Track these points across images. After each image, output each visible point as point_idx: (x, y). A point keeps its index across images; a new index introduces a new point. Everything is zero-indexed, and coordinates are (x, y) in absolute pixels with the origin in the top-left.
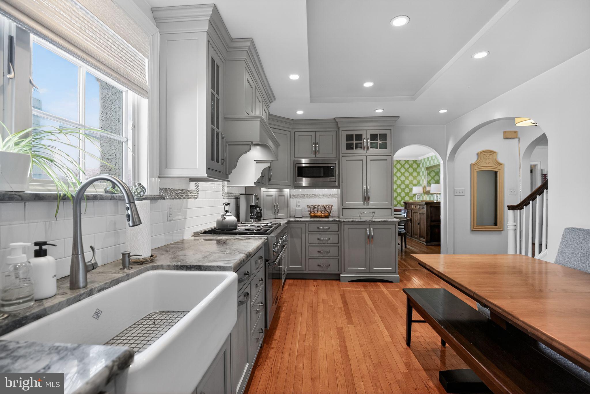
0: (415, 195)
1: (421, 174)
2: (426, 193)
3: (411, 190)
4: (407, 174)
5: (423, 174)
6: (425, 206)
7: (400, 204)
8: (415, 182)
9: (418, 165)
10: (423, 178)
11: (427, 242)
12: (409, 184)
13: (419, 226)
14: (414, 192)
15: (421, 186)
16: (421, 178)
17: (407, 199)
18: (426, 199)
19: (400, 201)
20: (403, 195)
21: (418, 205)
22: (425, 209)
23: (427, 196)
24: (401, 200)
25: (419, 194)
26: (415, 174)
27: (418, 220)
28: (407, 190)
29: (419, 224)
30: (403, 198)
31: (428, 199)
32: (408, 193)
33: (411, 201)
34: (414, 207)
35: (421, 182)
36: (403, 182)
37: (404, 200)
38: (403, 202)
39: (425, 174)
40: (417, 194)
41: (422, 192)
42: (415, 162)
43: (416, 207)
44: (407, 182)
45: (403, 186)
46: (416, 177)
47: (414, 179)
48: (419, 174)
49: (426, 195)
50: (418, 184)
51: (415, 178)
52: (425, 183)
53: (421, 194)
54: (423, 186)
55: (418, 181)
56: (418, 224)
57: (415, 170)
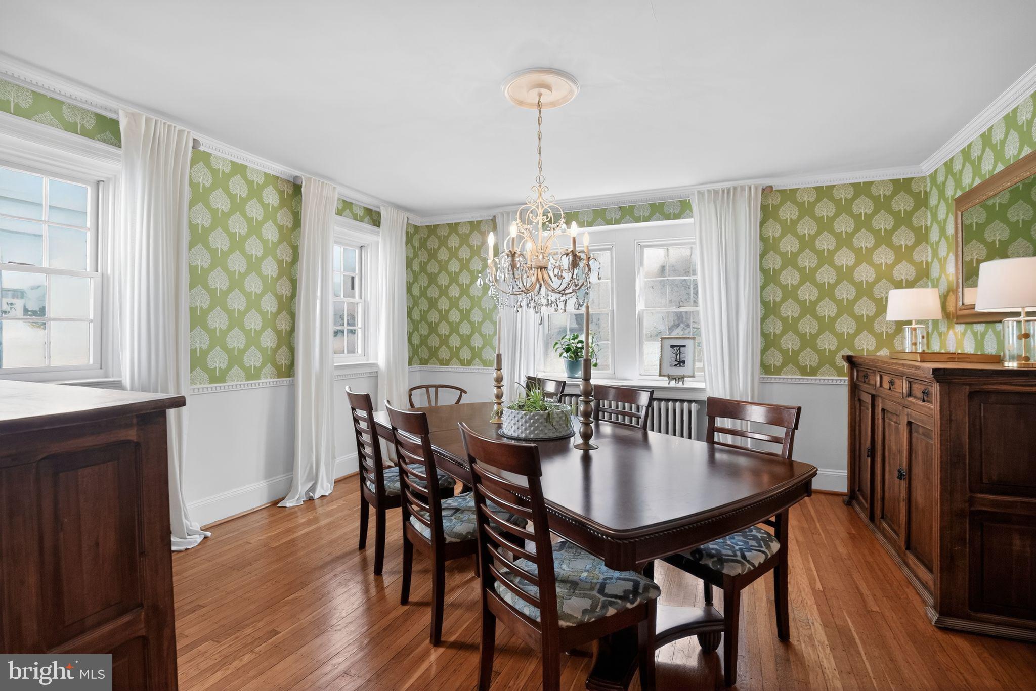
0: (900, 325)
1: (934, 235)
2: (958, 317)
3: (882, 307)
4: (864, 240)
5: (943, 231)
6: (935, 389)
7: (833, 365)
8: (904, 271)
9: (921, 201)
10: (943, 251)
11: (945, 608)
12: (877, 280)
13: (904, 484)
14: (894, 313)
15: (934, 286)
16: (935, 254)
17: (865, 345)
18: (959, 343)
19: (833, 353)
20: (846, 326)
21: (901, 375)
22: (934, 406)
23: (965, 331)
24: (839, 349)
25: (918, 322)
26: (904, 238)
27: (900, 452)
28: (865, 308)
29: (906, 475)
30: (844, 340)
31: (969, 348)
32: (871, 320)
33: (884, 353)
34: (886, 385)
35: (935, 271)
36: (845, 275)
37: (852, 347)
38: (843, 357)
39: (950, 230)
40: (909, 323)
41: (937, 313)
42: (902, 185)
43: (892, 383)
44: (865, 273)
45: (845, 292)
46: (911, 249)
47: (897, 261)
48: (922, 236)
49: (960, 328)
50: (921, 278)
51: (904, 254)
52: (951, 271)
53: (936, 322)
54: (944, 286)
55: (917, 266)
56: (901, 476)
57: (903, 220)
